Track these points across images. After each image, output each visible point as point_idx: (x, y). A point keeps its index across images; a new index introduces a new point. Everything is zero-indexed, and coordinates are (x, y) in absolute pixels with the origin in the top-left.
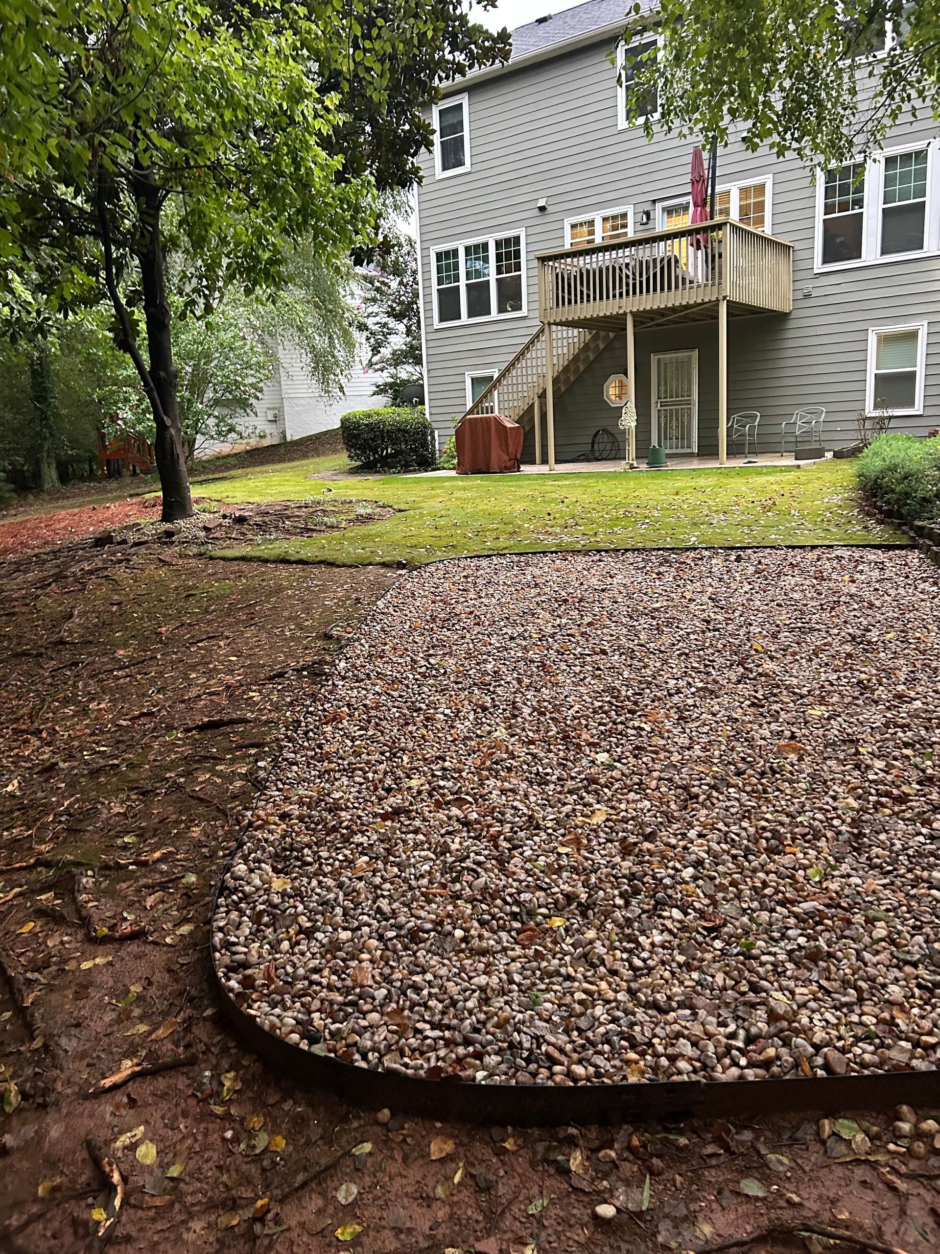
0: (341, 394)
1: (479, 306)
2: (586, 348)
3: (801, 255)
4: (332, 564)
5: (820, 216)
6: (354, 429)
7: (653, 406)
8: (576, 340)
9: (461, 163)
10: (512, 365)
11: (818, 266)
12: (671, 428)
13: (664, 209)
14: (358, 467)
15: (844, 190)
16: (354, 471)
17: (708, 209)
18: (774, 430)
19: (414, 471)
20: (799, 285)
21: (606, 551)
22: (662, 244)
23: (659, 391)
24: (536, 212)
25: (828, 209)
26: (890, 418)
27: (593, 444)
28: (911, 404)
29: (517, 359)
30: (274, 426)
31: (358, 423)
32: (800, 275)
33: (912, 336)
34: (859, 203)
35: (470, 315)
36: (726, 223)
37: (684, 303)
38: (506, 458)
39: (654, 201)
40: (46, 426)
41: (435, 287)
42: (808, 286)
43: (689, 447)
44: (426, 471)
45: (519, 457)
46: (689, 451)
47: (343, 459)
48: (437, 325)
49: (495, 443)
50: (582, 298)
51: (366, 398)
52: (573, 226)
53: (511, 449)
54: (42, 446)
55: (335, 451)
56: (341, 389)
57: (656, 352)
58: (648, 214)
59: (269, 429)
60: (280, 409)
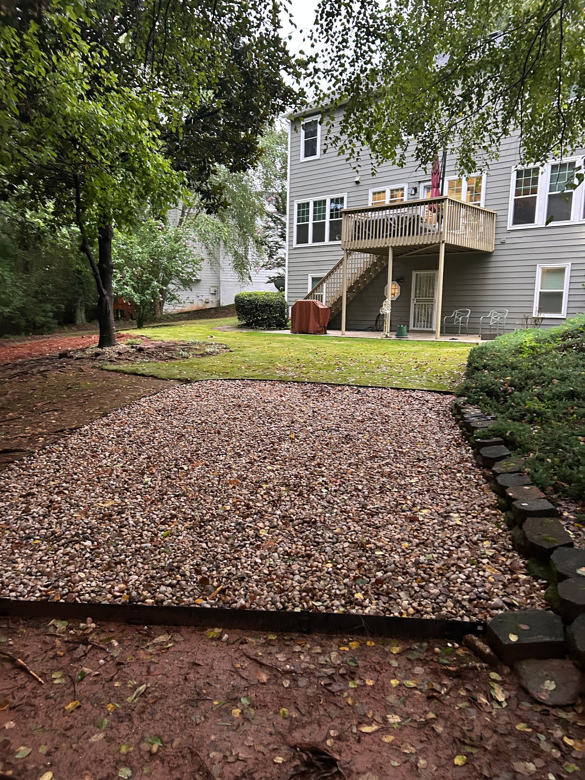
0: (249, 280)
1: (319, 236)
2: (374, 264)
3: (500, 219)
4: (156, 378)
5: (512, 197)
6: (241, 302)
7: (412, 301)
8: (368, 260)
9: (314, 154)
10: (332, 271)
11: (510, 226)
12: (421, 315)
13: (425, 187)
14: (243, 325)
15: (526, 183)
16: (240, 327)
17: (440, 189)
18: (476, 321)
19: (274, 329)
20: (499, 236)
21: (298, 382)
22: (422, 206)
23: (416, 293)
24: (354, 184)
25: (518, 193)
26: (543, 319)
27: (377, 321)
28: (559, 311)
29: (335, 269)
30: (214, 297)
31: (243, 299)
32: (500, 230)
33: (562, 271)
34: (534, 191)
35: (314, 241)
36: (446, 199)
37: (425, 243)
38: (318, 326)
39: (420, 182)
40: (81, 288)
41: (295, 223)
42: (504, 237)
43: (431, 327)
44: (280, 330)
45: (326, 326)
46: (430, 329)
47: (234, 320)
48: (295, 245)
49: (312, 317)
50: (365, 236)
51: (263, 284)
52: (374, 194)
53: (321, 321)
54: (78, 299)
55: (233, 316)
56: (250, 278)
57: (416, 269)
58: (415, 190)
59: (211, 298)
60: (218, 287)
